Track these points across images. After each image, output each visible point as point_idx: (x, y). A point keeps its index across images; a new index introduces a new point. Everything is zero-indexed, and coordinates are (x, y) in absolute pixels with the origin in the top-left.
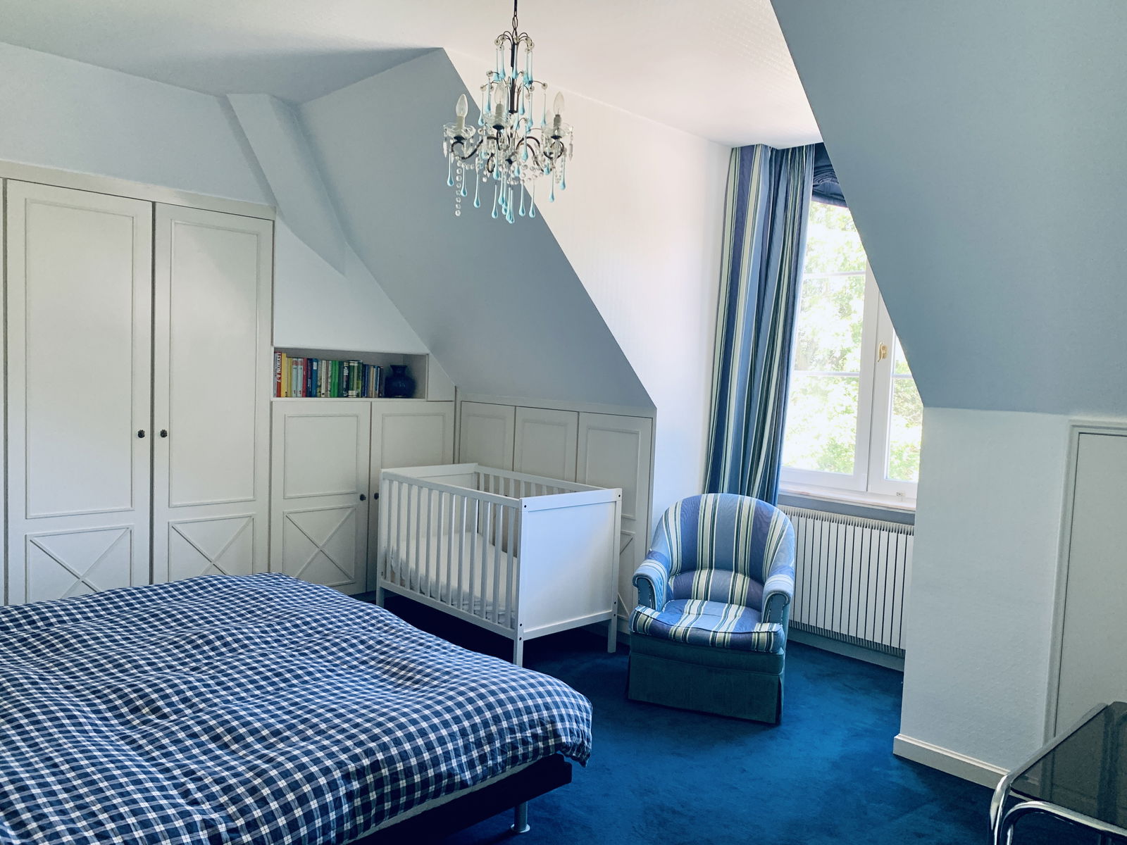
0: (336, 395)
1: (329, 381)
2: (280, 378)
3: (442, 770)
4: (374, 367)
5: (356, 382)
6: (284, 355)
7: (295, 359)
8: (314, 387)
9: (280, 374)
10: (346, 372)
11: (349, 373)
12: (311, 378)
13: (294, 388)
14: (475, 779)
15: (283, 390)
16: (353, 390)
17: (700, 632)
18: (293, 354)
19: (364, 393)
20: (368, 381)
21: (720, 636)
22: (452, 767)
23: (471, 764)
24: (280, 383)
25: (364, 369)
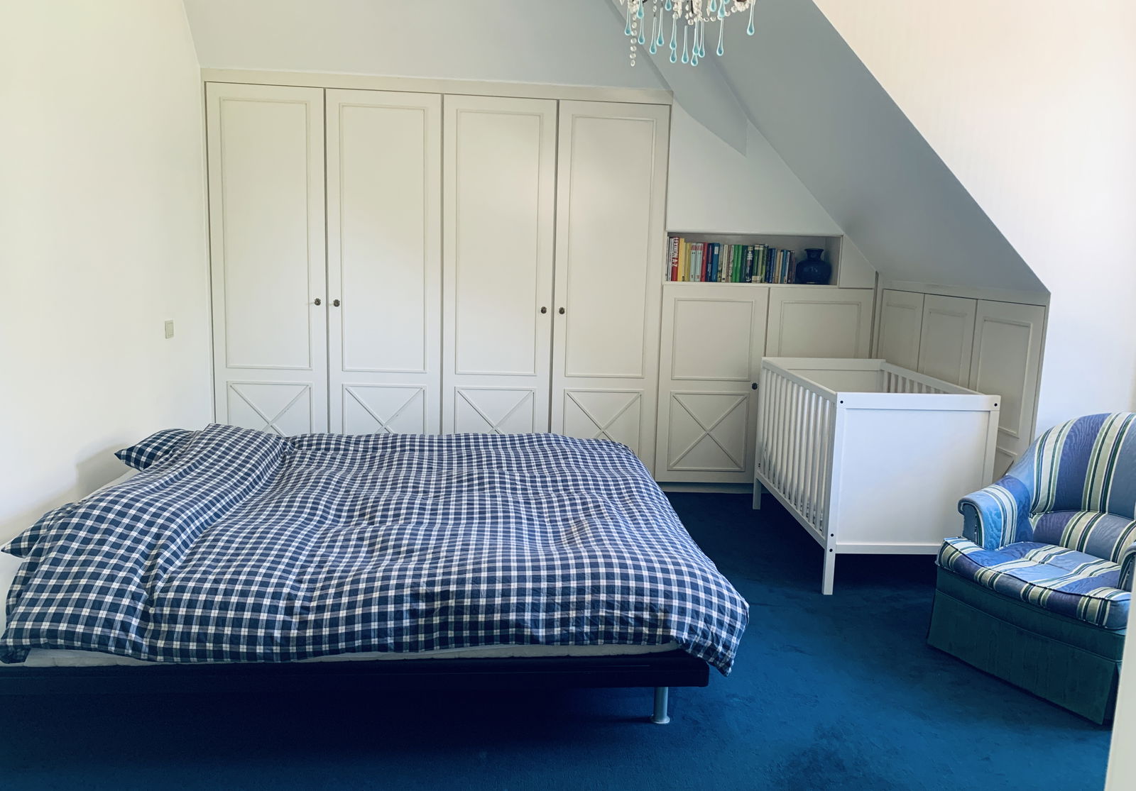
0: (738, 279)
1: (731, 265)
2: (677, 263)
3: (511, 618)
4: (782, 251)
5: (761, 267)
6: (682, 240)
7: (694, 244)
8: (714, 270)
9: (677, 259)
10: (750, 257)
11: (753, 258)
12: (712, 263)
13: (692, 273)
14: (550, 640)
15: (681, 274)
16: (757, 275)
17: (1012, 580)
18: (690, 237)
19: (768, 279)
20: (774, 265)
21: (1035, 591)
22: (524, 619)
23: (549, 624)
24: (677, 268)
25: (770, 253)
